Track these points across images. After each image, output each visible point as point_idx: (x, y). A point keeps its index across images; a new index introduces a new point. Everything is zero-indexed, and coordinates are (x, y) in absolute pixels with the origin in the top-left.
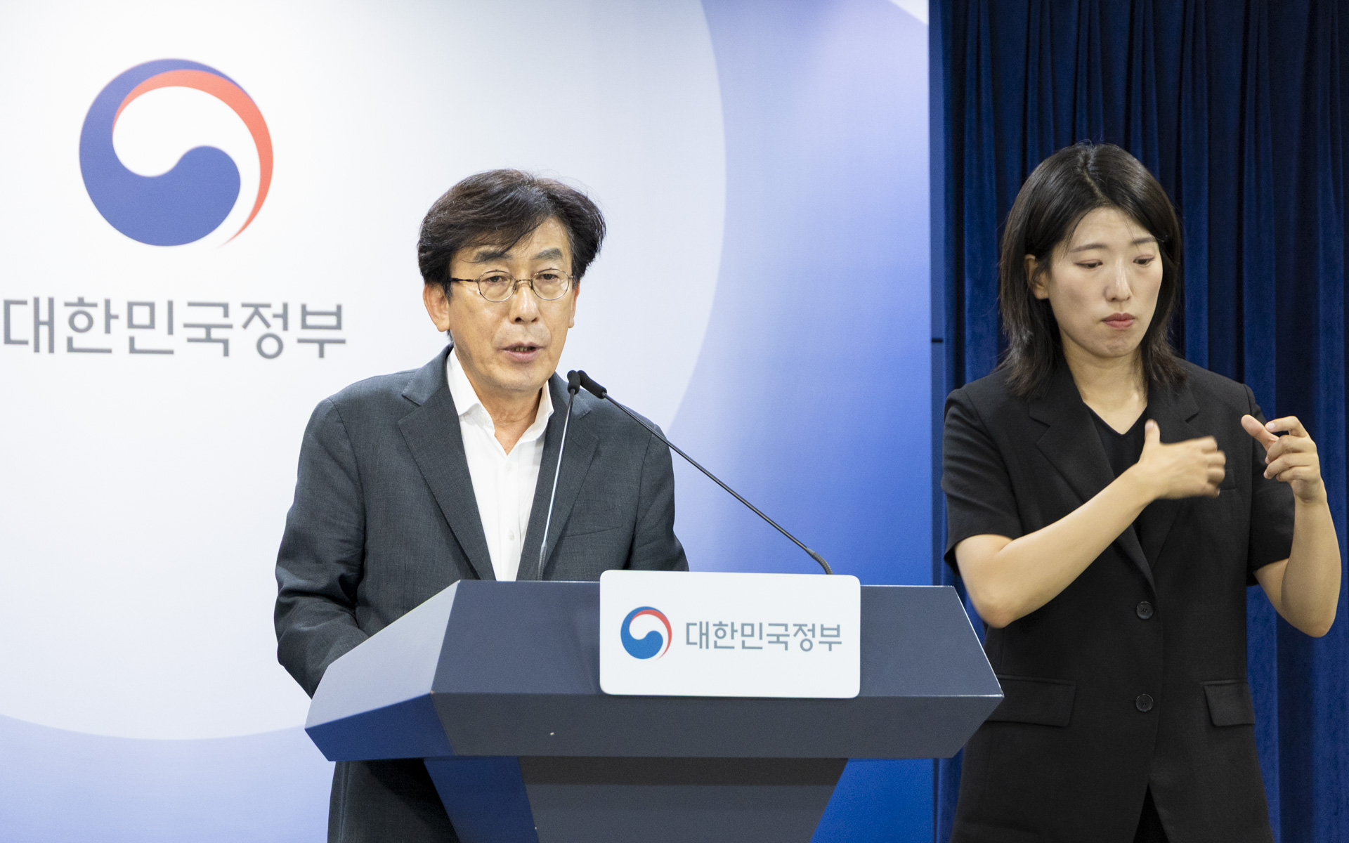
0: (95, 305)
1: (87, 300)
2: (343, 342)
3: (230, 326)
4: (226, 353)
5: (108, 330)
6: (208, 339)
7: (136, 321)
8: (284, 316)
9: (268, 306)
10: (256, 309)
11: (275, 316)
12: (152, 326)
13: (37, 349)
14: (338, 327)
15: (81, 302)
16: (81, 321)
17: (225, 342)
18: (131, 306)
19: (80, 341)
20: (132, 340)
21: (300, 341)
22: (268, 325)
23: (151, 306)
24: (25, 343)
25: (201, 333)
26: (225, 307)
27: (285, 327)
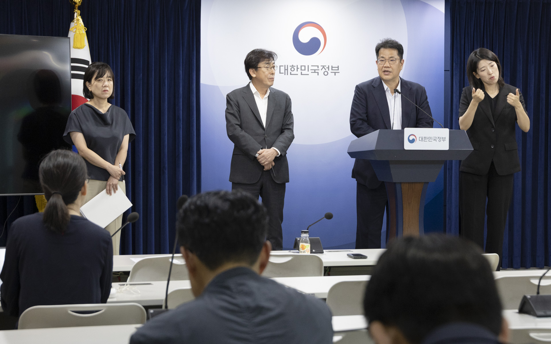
0: (295, 66)
1: (294, 65)
2: (339, 72)
3: (319, 70)
4: (318, 75)
5: (297, 71)
6: (315, 72)
7: (302, 69)
8: (328, 68)
9: (326, 66)
10: (323, 67)
11: (327, 68)
12: (305, 70)
13: (285, 74)
14: (338, 70)
15: (293, 66)
16: (293, 69)
17: (318, 73)
18: (301, 66)
19: (292, 73)
20: (301, 72)
21: (331, 72)
22: (326, 70)
23: (305, 66)
24: (283, 73)
25: (314, 71)
26: (318, 66)
27: (329, 70)
